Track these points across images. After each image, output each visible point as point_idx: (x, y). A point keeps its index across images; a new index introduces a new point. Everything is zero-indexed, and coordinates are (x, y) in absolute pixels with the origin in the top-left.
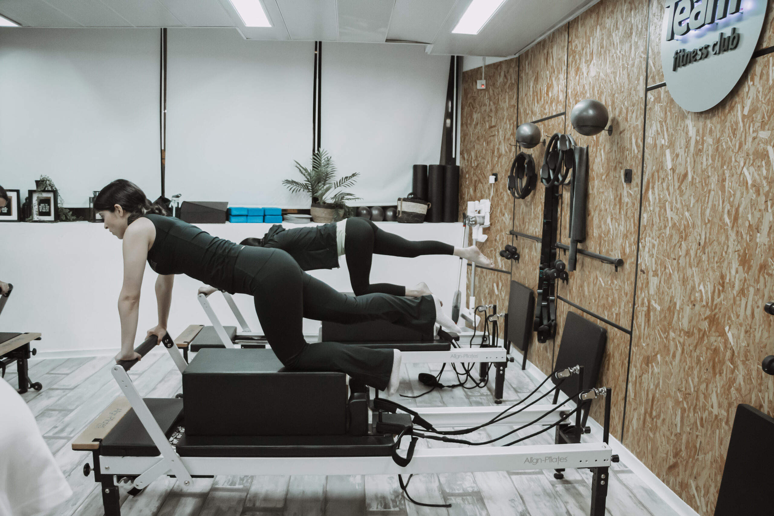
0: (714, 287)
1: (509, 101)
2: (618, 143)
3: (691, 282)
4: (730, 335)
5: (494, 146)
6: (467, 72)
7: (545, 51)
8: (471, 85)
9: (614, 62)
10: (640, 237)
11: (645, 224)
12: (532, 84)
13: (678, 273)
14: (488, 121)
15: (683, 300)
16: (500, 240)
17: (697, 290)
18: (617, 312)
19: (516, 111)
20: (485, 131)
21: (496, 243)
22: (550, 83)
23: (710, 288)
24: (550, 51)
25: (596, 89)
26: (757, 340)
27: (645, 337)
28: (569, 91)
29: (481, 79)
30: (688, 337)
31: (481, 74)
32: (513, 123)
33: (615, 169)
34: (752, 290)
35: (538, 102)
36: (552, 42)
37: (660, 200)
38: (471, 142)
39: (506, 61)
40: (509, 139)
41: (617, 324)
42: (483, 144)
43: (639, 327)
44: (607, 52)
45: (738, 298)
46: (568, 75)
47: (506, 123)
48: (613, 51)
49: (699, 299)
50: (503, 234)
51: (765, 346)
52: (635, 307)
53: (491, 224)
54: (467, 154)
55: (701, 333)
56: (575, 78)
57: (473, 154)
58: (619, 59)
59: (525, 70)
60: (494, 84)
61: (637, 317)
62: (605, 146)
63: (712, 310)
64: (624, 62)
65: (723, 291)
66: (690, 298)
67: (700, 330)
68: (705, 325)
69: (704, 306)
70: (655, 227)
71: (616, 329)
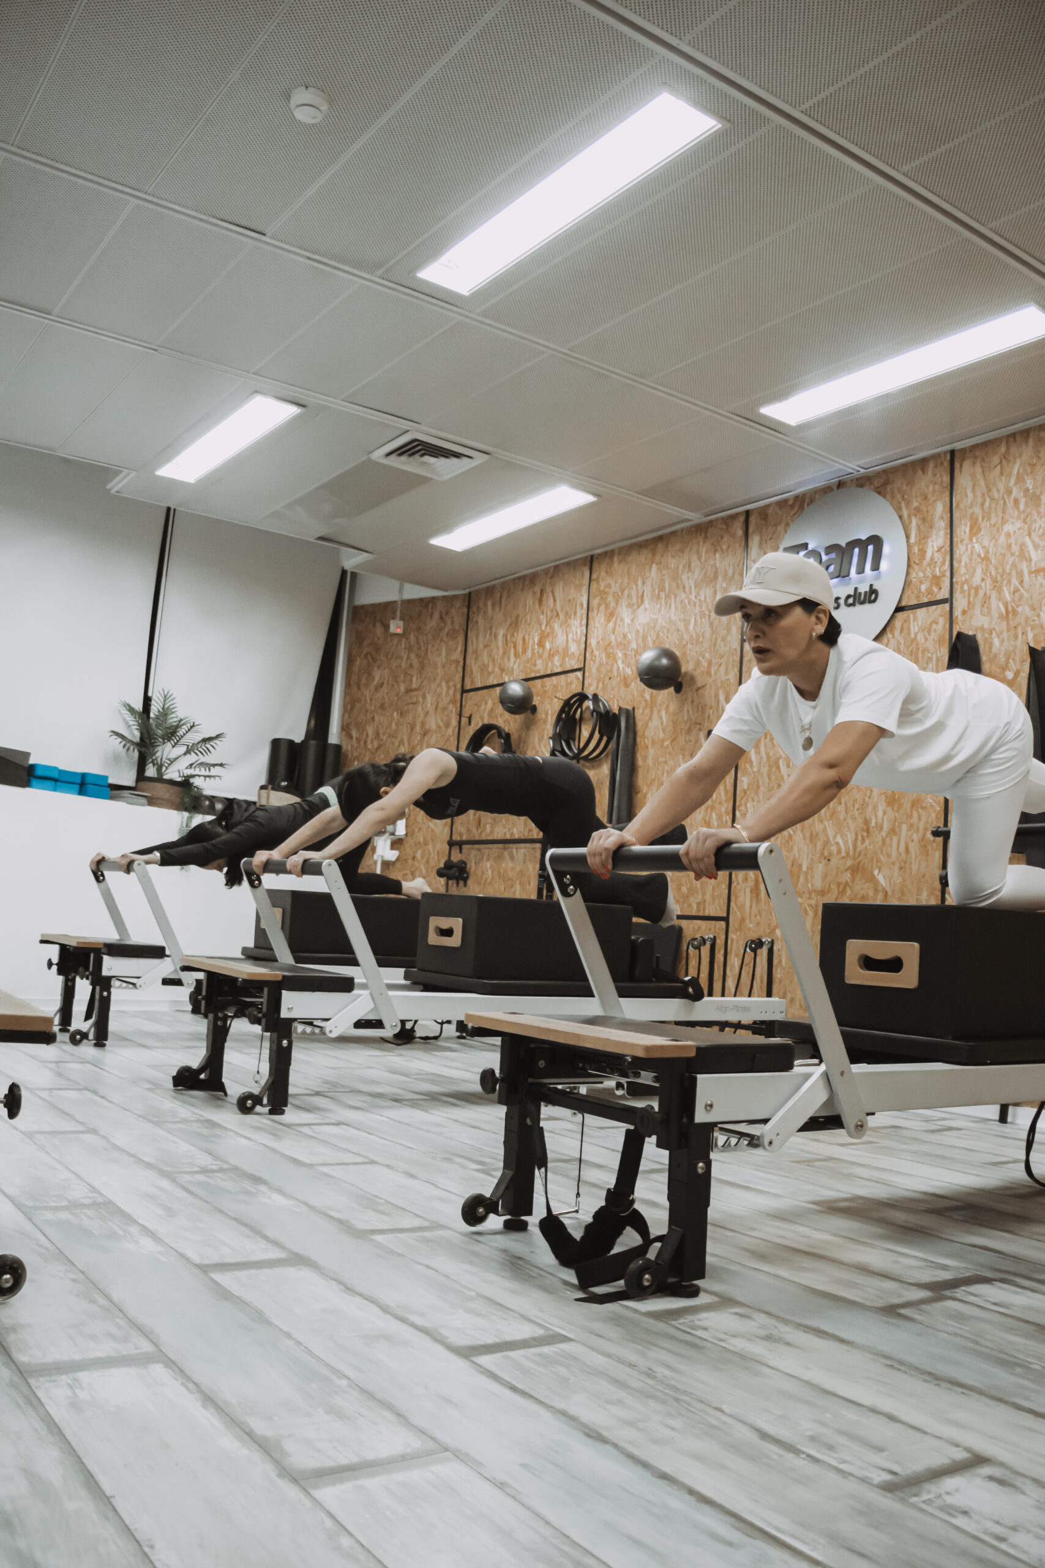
0: (856, 834)
1: (447, 655)
2: (693, 701)
3: (822, 838)
4: (880, 878)
5: (414, 718)
6: (363, 607)
7: (537, 589)
8: (372, 625)
9: (684, 607)
10: (737, 804)
11: (745, 786)
12: (501, 632)
13: (802, 831)
14: (404, 682)
15: (812, 859)
16: (422, 857)
17: (833, 842)
18: (699, 898)
19: (460, 669)
20: (397, 695)
21: (416, 863)
22: (548, 630)
23: (850, 837)
24: (549, 589)
25: (649, 639)
26: (914, 872)
27: (753, 916)
28: (593, 642)
29: (393, 618)
30: (823, 895)
31: (394, 612)
32: (455, 686)
33: (689, 731)
34: (904, 827)
35: (516, 655)
36: (552, 577)
37: (768, 757)
38: (367, 711)
39: (444, 597)
40: (445, 709)
41: (701, 914)
42: (392, 715)
43: (741, 908)
44: (673, 597)
45: (888, 839)
46: (591, 621)
47: (440, 685)
48: (683, 596)
49: (835, 852)
50: (430, 847)
51: (924, 876)
52: (733, 886)
53: (406, 835)
54: (358, 730)
55: (841, 887)
56: (606, 626)
57: (370, 730)
58: (695, 605)
59: (485, 613)
60: (420, 628)
61: (737, 897)
62: (668, 706)
63: (855, 859)
64: (704, 609)
65: (868, 836)
66: (822, 854)
67: (839, 884)
68: (847, 876)
69: (843, 858)
70: (762, 789)
71: (699, 922)
